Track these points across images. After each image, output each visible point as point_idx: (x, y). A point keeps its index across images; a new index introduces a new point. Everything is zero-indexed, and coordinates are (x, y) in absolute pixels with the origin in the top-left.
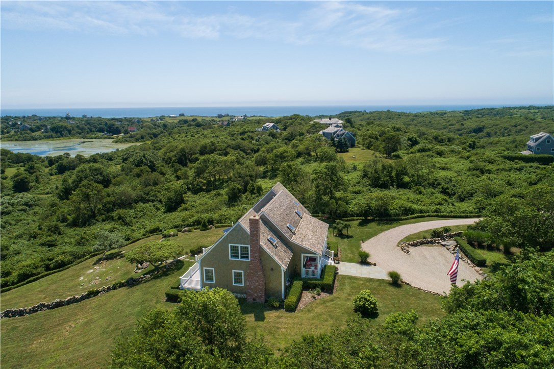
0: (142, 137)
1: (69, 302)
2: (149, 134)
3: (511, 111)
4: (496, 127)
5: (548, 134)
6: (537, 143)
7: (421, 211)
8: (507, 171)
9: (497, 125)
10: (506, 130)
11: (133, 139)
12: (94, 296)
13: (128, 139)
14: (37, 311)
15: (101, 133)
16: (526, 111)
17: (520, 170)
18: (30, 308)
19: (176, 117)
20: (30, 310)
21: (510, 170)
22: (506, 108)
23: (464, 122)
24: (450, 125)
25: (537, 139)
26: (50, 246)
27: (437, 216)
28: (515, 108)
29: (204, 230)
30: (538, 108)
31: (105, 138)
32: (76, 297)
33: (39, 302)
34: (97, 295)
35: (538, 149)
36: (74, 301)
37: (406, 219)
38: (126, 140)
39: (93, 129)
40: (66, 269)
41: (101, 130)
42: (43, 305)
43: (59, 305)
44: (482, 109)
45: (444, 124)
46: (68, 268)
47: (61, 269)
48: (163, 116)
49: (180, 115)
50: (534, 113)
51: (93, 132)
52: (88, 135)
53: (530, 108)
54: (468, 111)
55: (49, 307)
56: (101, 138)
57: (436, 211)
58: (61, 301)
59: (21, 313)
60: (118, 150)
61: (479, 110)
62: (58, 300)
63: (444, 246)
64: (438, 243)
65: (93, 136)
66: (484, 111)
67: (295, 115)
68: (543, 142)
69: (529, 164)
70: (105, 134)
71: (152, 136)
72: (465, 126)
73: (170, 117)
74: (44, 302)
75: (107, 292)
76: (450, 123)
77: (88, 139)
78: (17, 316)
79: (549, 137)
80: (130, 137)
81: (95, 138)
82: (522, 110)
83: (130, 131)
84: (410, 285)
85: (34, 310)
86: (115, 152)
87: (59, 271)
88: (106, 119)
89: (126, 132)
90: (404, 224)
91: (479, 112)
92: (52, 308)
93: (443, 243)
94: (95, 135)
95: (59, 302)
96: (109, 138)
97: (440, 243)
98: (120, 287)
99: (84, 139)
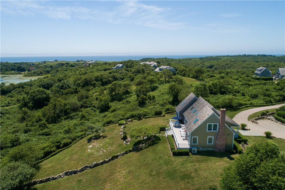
0: (41, 73)
1: (102, 164)
2: (44, 71)
3: (221, 58)
4: (219, 65)
5: (265, 68)
6: (261, 72)
7: (245, 104)
8: (259, 85)
9: (219, 64)
10: (223, 66)
11: (36, 74)
12: (116, 158)
13: (33, 74)
14: (84, 170)
15: (14, 71)
16: (227, 58)
17: (265, 84)
18: (80, 169)
19: (53, 62)
20: (80, 170)
21: (260, 84)
22: (217, 56)
23: (204, 63)
24: (197, 65)
25: (261, 70)
26: (47, 135)
27: (253, 106)
28: (221, 56)
29: (140, 120)
30: (231, 56)
31: (17, 74)
32: (106, 160)
33: (84, 165)
34: (117, 158)
35: (262, 75)
36: (105, 162)
37: (242, 108)
38: (32, 75)
39: (8, 69)
40: (70, 147)
41: (13, 69)
42: (87, 167)
43: (96, 165)
44: (208, 57)
45: (195, 64)
46: (71, 146)
47: (67, 147)
48: (45, 61)
49: (55, 61)
50: (230, 58)
51: (8, 70)
52: (6, 72)
53: (228, 56)
54: (202, 58)
55: (90, 167)
56: (15, 74)
57: (251, 104)
58: (97, 163)
59: (75, 172)
60: (31, 80)
61: (206, 57)
62: (96, 163)
63: (269, 119)
64: (266, 118)
65: (8, 73)
66: (209, 58)
67: (130, 60)
68: (264, 71)
69: (268, 81)
70: (16, 72)
71: (47, 72)
72: (205, 65)
73: (50, 62)
74: (87, 165)
75: (123, 155)
76: (197, 64)
77: (6, 74)
78: (73, 174)
79: (266, 69)
80: (33, 73)
81: (11, 74)
82: (225, 57)
83: (32, 70)
84: (275, 137)
85: (82, 170)
86: (30, 82)
87: (66, 148)
88: (12, 63)
89: (29, 70)
90: (243, 110)
91: (207, 58)
92: (93, 168)
93: (268, 118)
94: (10, 72)
95: (96, 164)
96: (19, 74)
97: (267, 118)
98: (129, 152)
99: (3, 74)
